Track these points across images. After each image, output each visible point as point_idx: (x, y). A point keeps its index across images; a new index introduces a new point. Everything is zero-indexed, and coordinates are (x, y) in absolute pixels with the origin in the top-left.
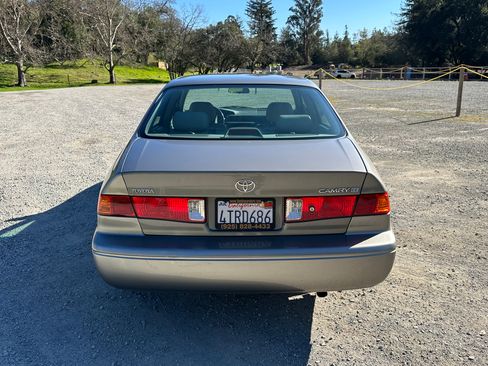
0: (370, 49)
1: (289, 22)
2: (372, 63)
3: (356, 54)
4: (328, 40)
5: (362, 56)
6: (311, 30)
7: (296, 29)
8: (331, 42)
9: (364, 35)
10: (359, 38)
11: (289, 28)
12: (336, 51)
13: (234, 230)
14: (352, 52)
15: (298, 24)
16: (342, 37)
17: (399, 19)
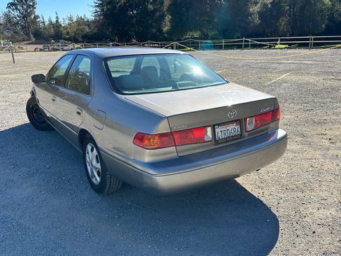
0: (77, 30)
1: (8, 7)
2: (81, 40)
3: (68, 33)
4: (44, 22)
5: (72, 35)
6: (29, 14)
7: (16, 13)
8: (46, 24)
9: (71, 19)
10: (67, 22)
11: (9, 12)
12: (52, 30)
13: (225, 142)
14: (65, 31)
15: (17, 9)
16: (54, 20)
17: (94, 9)
